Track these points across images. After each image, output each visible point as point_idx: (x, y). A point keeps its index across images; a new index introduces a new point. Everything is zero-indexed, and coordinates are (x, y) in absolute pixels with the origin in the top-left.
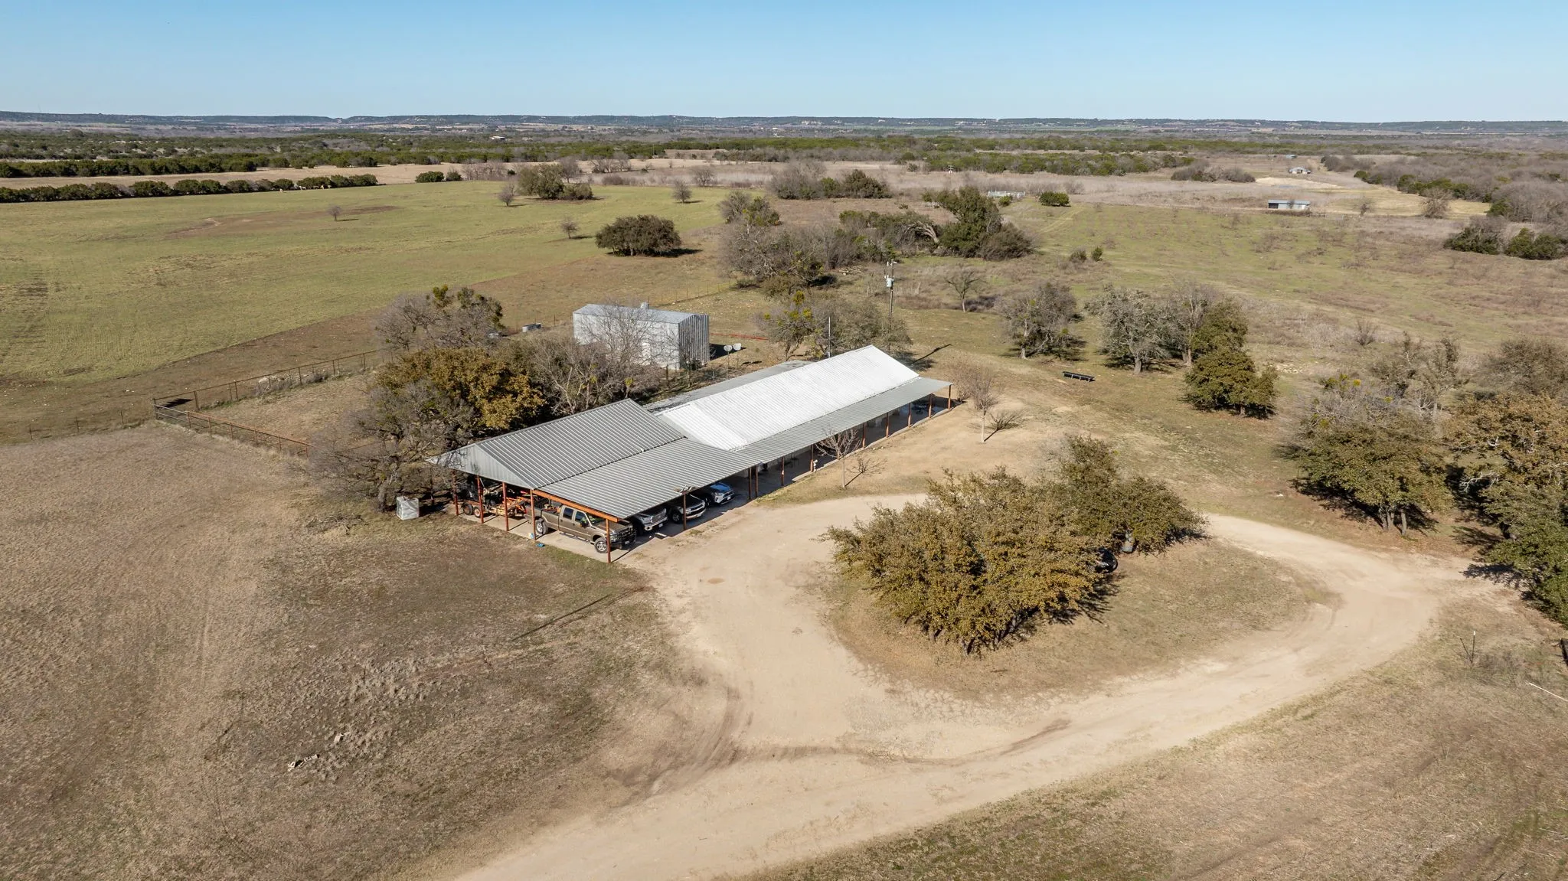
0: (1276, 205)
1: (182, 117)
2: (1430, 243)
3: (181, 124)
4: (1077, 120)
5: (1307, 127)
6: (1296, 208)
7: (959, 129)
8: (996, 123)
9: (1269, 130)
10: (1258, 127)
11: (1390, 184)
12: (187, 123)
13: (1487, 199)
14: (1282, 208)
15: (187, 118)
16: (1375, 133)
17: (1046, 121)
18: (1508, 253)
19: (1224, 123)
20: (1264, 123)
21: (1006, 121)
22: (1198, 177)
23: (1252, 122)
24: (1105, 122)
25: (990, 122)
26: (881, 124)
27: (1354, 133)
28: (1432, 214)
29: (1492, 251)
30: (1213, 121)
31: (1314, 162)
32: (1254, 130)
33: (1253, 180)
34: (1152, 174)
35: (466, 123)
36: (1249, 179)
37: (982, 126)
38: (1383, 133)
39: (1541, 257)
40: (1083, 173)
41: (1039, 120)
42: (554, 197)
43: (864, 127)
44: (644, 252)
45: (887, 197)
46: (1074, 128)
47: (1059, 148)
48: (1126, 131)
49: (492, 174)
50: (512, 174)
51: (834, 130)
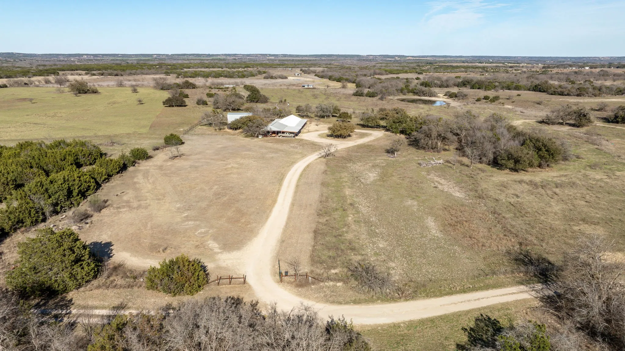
0: (304, 86)
2: (349, 95)
4: (202, 54)
5: (285, 57)
6: (309, 87)
7: (156, 58)
8: (170, 56)
9: (273, 58)
10: (268, 56)
11: (326, 78)
13: (354, 82)
14: (306, 87)
16: (307, 58)
18: (366, 96)
19: (256, 55)
20: (270, 55)
21: (173, 55)
22: (272, 78)
23: (266, 55)
24: (213, 55)
25: (167, 55)
26: (120, 57)
27: (300, 58)
28: (344, 87)
29: (363, 96)
30: (252, 55)
31: (298, 71)
32: (268, 58)
33: (287, 78)
34: (256, 77)
36: (286, 78)
37: (164, 57)
38: (310, 59)
39: (373, 97)
40: (236, 78)
41: (187, 55)
42: (86, 93)
43: (114, 58)
44: (178, 106)
45: (197, 88)
46: (202, 58)
47: (213, 67)
48: (224, 59)
49: (18, 84)
50: (26, 84)
51: (102, 60)
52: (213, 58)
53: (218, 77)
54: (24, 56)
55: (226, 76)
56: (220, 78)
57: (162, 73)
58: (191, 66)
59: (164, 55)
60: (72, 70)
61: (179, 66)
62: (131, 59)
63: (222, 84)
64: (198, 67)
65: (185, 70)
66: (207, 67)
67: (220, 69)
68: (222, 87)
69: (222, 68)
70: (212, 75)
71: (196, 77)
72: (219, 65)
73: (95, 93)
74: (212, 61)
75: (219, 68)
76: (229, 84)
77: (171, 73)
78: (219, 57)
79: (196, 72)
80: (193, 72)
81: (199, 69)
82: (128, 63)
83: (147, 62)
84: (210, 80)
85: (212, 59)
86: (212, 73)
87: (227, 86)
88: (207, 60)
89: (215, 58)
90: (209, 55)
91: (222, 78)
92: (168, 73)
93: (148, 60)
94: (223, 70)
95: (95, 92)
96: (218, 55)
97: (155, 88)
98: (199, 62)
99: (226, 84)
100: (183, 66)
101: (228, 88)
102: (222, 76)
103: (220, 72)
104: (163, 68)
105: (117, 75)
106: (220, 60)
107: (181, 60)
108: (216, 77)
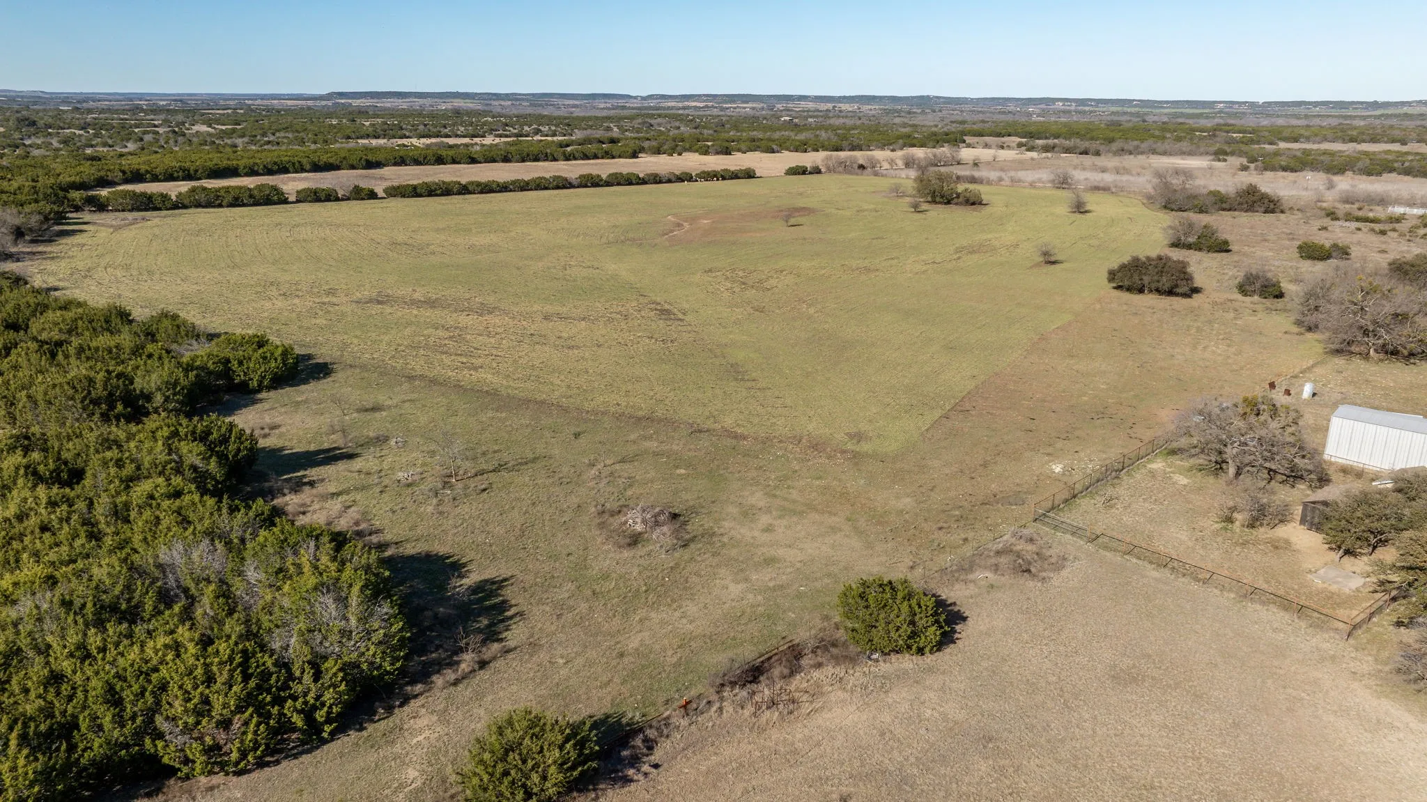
1: (516, 94)
3: (517, 100)
4: (1353, 103)
7: (1220, 112)
8: (1260, 106)
12: (523, 100)
15: (520, 94)
17: (1316, 104)
21: (1270, 103)
25: (1253, 105)
26: (1136, 106)
35: (747, 102)
37: (1243, 109)
41: (1310, 103)
42: (949, 202)
43: (1119, 109)
44: (1158, 291)
45: (1282, 212)
46: (1350, 112)
47: (1374, 140)
48: (1422, 115)
49: (846, 167)
50: (862, 167)
51: (1091, 112)
52: (1386, 112)
53: (1379, 174)
54: (944, 103)
55: (1407, 172)
56: (1385, 175)
57: (1207, 153)
58: (1301, 135)
59: (1245, 103)
60: (999, 135)
61: (1267, 134)
62: (1158, 111)
63: (1383, 201)
64: (1325, 139)
65: (1283, 145)
66: (1352, 140)
67: (1396, 147)
68: (1379, 212)
69: (1404, 143)
70: (1360, 165)
71: (1301, 170)
72: (1396, 133)
73: (973, 204)
74: (1378, 122)
75: (1393, 141)
76: (1411, 203)
77: (1232, 154)
78: (1405, 109)
79: (1306, 152)
80: (1299, 154)
81: (1326, 146)
82: (1144, 121)
83: (1187, 121)
84: (1344, 183)
85: (1382, 115)
86: (1359, 159)
87: (1399, 210)
88: (1364, 118)
89: (1390, 111)
90: (1376, 102)
91: (1394, 175)
92: (1226, 153)
93: (1199, 116)
94: (1405, 149)
95: (973, 202)
96: (1403, 104)
97: (1150, 200)
98: (1334, 122)
99: (1397, 202)
100: (1277, 134)
101: (1398, 219)
102: (1392, 170)
103: (1390, 157)
104: (1218, 139)
105: (1085, 152)
106: (1407, 116)
107: (1286, 116)
108: (1369, 174)
